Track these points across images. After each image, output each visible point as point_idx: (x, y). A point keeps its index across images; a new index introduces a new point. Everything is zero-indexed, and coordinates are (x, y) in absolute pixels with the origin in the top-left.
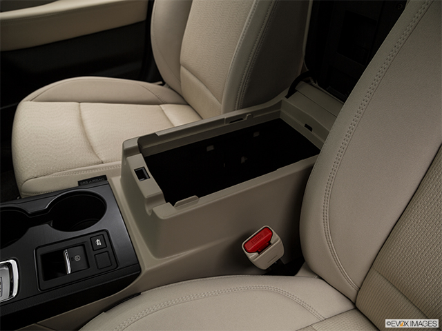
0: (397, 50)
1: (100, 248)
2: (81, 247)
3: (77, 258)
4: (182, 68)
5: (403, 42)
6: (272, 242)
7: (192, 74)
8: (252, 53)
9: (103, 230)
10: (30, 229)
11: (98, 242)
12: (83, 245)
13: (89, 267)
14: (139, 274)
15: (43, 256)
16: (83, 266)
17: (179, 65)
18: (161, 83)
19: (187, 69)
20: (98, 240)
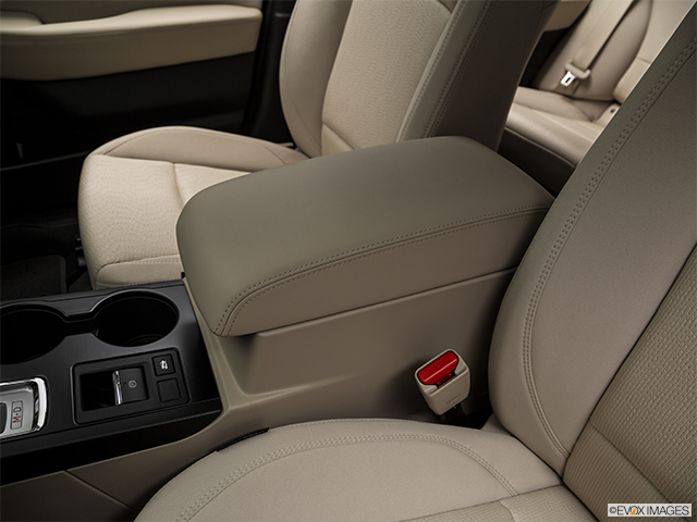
0: (635, 125)
1: (165, 373)
2: (138, 370)
3: (132, 384)
4: (325, 128)
5: (642, 114)
6: (456, 372)
7: (340, 137)
8: (435, 115)
9: (171, 349)
10: (67, 338)
11: (164, 365)
12: (141, 367)
13: (148, 397)
14: (218, 415)
15: (84, 378)
16: (139, 395)
17: (320, 122)
18: (291, 144)
19: (333, 130)
20: (163, 362)
